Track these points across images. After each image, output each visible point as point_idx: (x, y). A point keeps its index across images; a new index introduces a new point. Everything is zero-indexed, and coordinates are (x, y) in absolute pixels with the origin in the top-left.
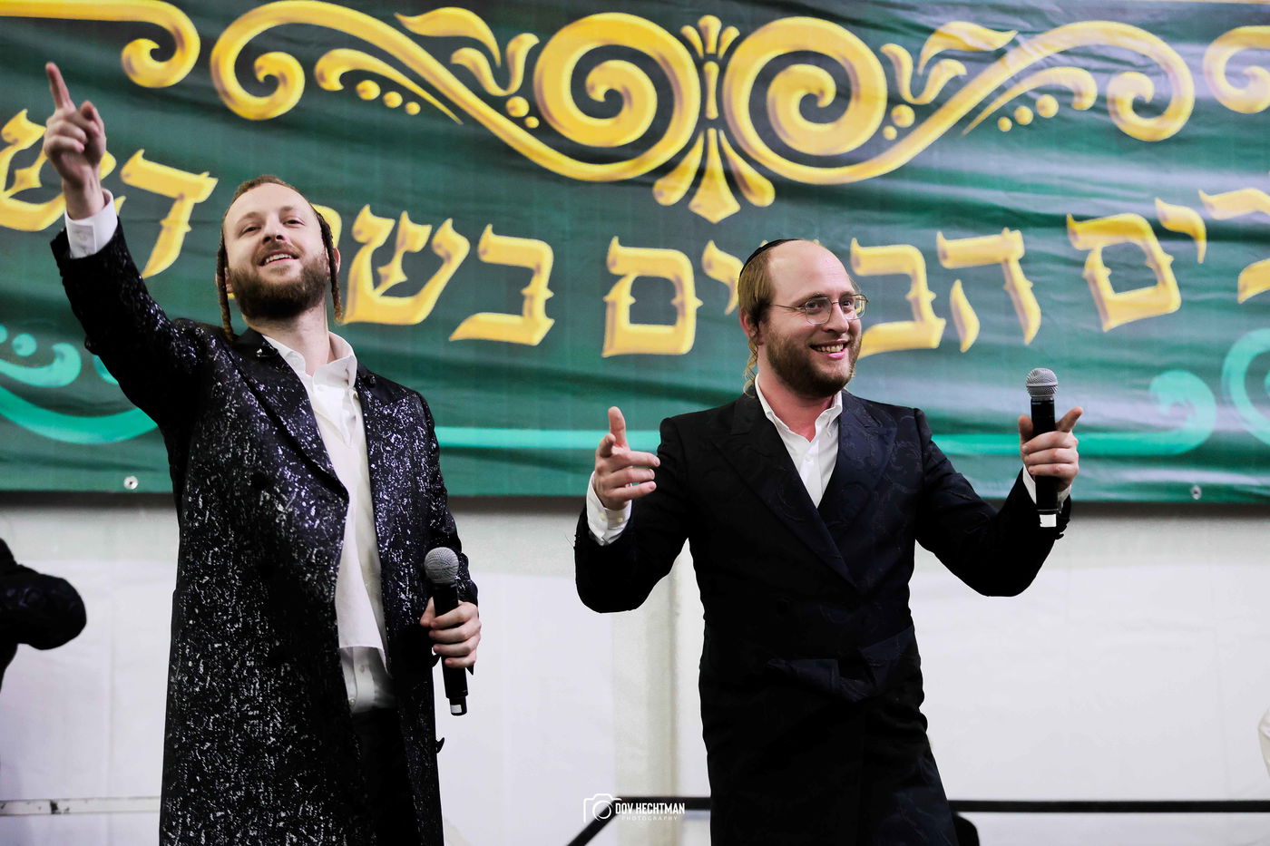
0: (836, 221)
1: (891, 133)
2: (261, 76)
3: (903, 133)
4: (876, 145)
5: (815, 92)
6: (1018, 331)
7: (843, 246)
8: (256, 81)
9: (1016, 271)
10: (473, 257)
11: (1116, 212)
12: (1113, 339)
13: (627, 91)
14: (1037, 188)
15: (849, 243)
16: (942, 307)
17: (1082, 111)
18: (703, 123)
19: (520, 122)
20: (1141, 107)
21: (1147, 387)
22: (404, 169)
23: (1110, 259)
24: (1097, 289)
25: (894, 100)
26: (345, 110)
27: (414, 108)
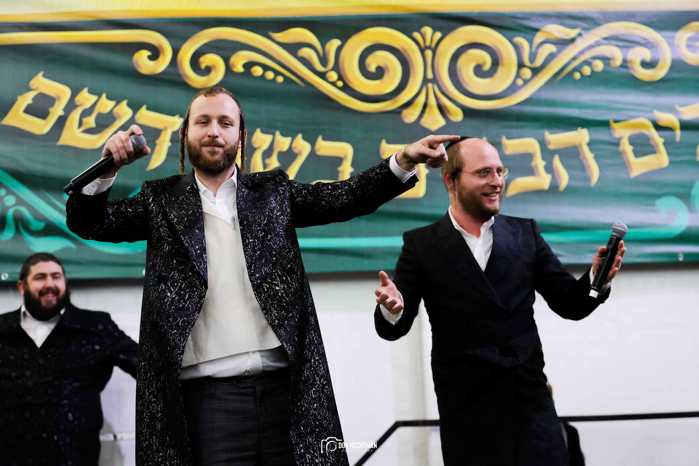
0: (494, 128)
1: (520, 82)
2: (203, 66)
3: (526, 82)
4: (513, 89)
5: (481, 62)
6: (588, 179)
7: (498, 140)
8: (200, 68)
9: (586, 150)
10: (313, 153)
11: (634, 117)
12: (636, 181)
13: (386, 66)
14: (594, 107)
15: (500, 138)
16: (549, 169)
17: (615, 68)
18: (425, 81)
19: (333, 84)
20: (645, 65)
21: (653, 205)
22: (277, 110)
23: (633, 141)
24: (627, 157)
25: (521, 65)
26: (246, 82)
27: (280, 79)
